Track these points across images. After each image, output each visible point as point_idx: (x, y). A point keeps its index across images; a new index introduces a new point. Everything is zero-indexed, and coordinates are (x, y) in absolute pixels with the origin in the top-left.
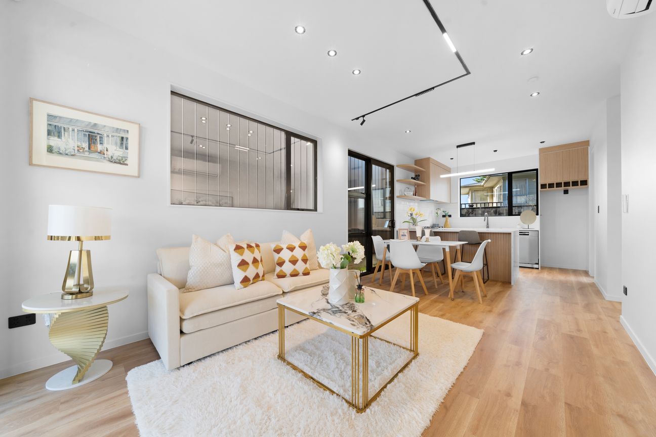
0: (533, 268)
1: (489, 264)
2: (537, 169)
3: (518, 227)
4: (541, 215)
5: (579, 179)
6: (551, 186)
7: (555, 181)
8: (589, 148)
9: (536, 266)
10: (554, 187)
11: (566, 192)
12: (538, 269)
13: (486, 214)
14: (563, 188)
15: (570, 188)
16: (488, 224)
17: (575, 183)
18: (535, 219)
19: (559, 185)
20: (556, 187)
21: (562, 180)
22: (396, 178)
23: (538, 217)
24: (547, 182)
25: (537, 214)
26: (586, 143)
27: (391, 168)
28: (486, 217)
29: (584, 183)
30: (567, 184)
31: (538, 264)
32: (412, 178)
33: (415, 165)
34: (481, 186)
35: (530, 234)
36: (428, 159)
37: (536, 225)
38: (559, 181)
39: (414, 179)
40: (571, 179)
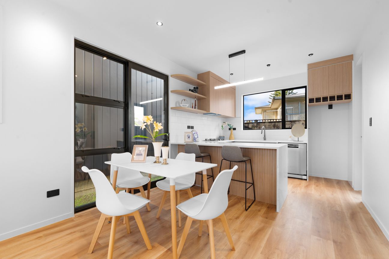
0: (302, 179)
1: (255, 183)
2: (306, 86)
3: (290, 139)
4: (309, 129)
5: (343, 93)
6: (318, 100)
7: (321, 96)
8: (353, 61)
9: (304, 177)
10: (321, 102)
11: (330, 107)
12: (306, 180)
13: (263, 127)
14: (329, 102)
15: (334, 103)
16: (265, 136)
17: (340, 98)
18: (304, 132)
19: (325, 99)
20: (323, 101)
21: (328, 94)
22: (171, 88)
23: (307, 130)
24: (315, 96)
25: (306, 128)
26: (350, 58)
27: (165, 78)
28: (263, 130)
29: (348, 97)
30: (332, 98)
31: (306, 175)
32: (190, 90)
33: (198, 79)
34: (269, 108)
35: (299, 146)
36: (208, 73)
37: (304, 138)
38: (325, 96)
39: (192, 91)
40: (336, 94)
